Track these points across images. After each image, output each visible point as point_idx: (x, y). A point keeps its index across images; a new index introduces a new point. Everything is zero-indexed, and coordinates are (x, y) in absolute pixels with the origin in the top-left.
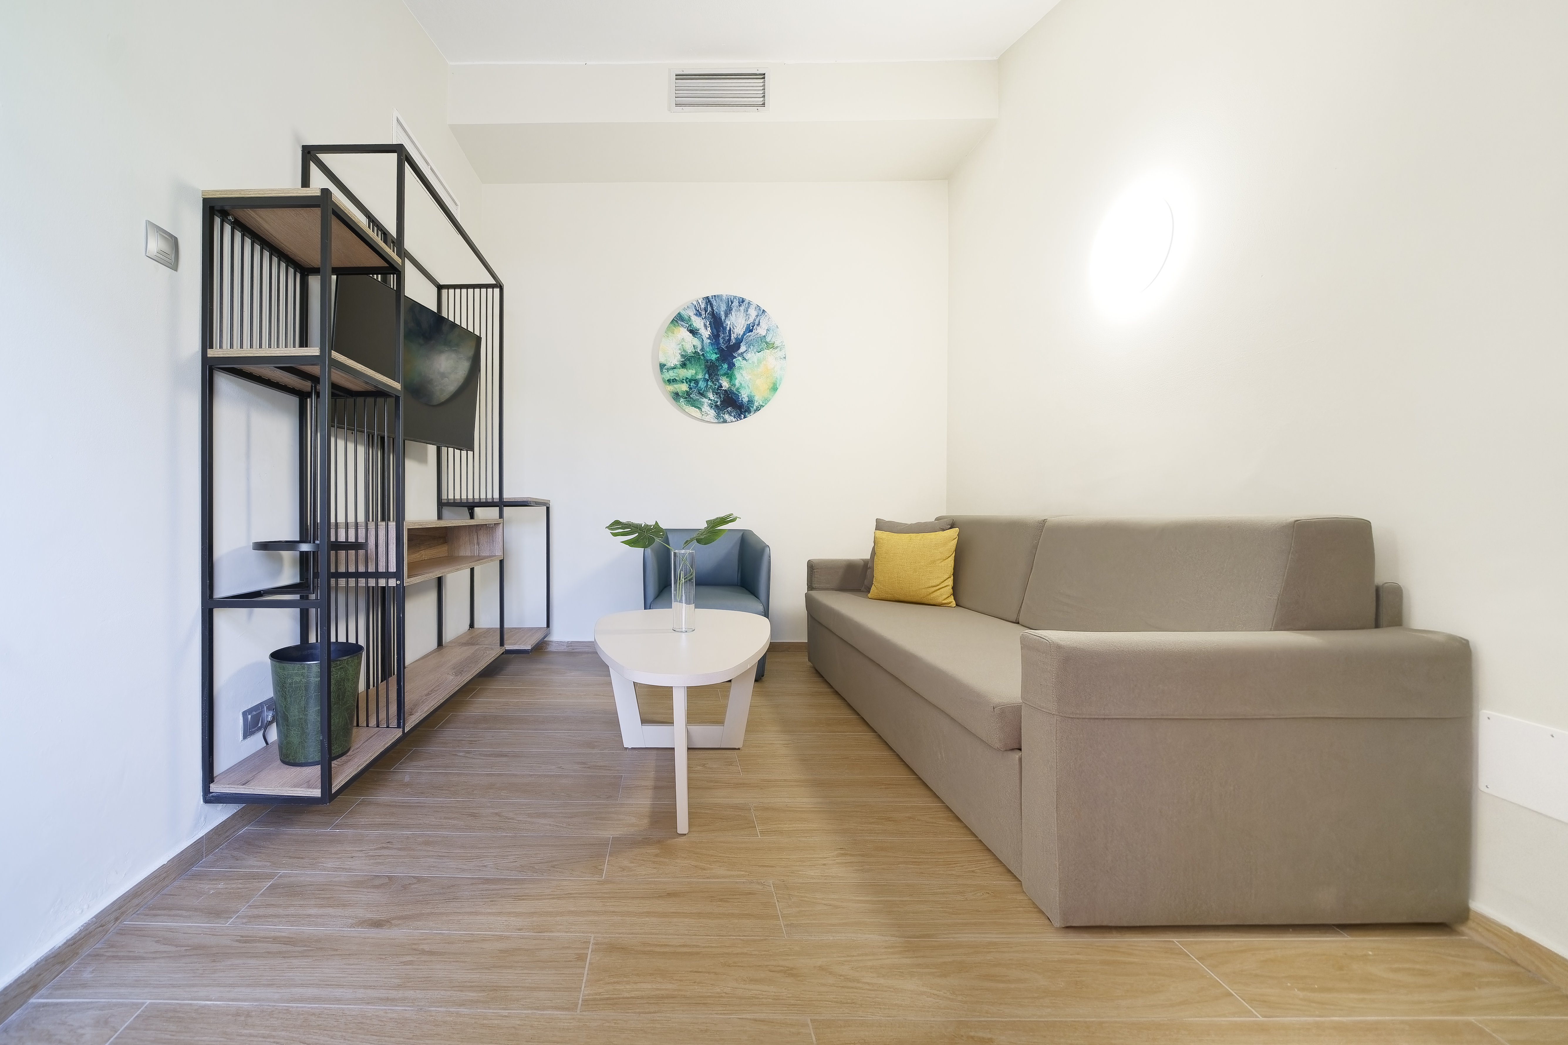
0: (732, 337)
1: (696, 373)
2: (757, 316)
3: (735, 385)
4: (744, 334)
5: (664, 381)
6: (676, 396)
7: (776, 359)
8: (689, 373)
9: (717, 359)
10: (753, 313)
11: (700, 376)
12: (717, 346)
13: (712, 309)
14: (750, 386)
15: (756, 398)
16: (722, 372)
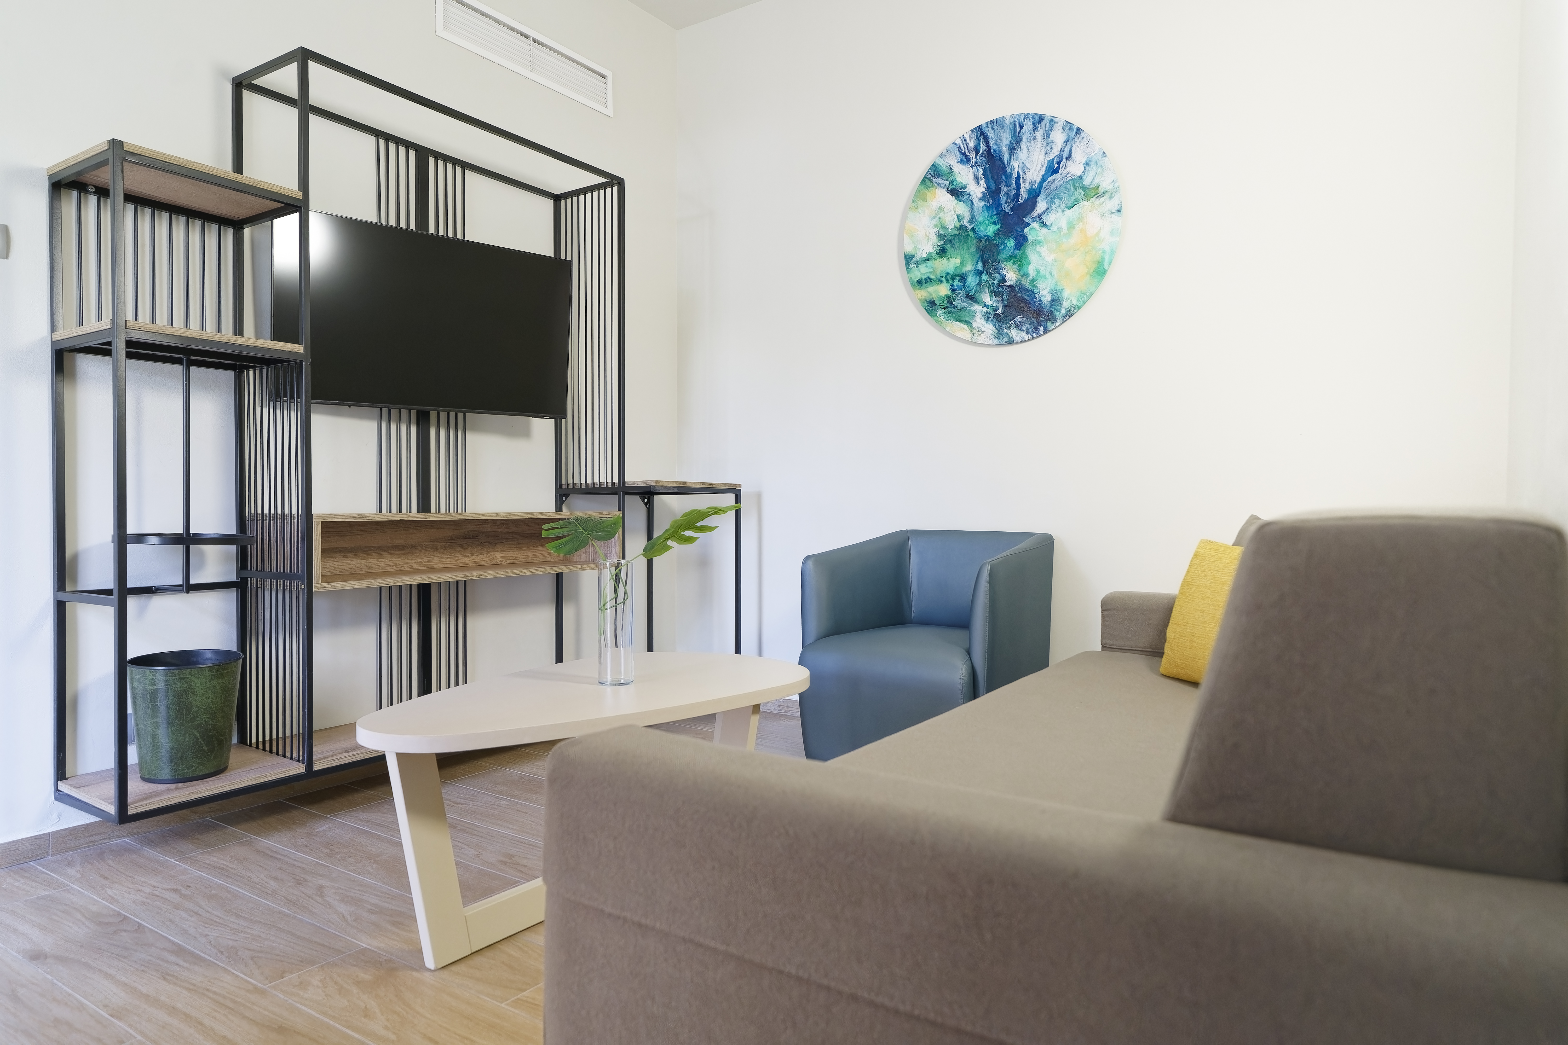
0: (1022, 190)
1: (962, 264)
2: (1066, 142)
3: (1026, 275)
4: (1044, 179)
5: (912, 284)
6: (931, 306)
7: (1103, 215)
8: (950, 264)
9: (997, 234)
10: (1058, 137)
11: (969, 267)
12: (997, 208)
13: (988, 146)
14: (1055, 273)
15: (1066, 294)
16: (1004, 255)
